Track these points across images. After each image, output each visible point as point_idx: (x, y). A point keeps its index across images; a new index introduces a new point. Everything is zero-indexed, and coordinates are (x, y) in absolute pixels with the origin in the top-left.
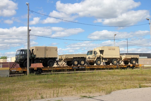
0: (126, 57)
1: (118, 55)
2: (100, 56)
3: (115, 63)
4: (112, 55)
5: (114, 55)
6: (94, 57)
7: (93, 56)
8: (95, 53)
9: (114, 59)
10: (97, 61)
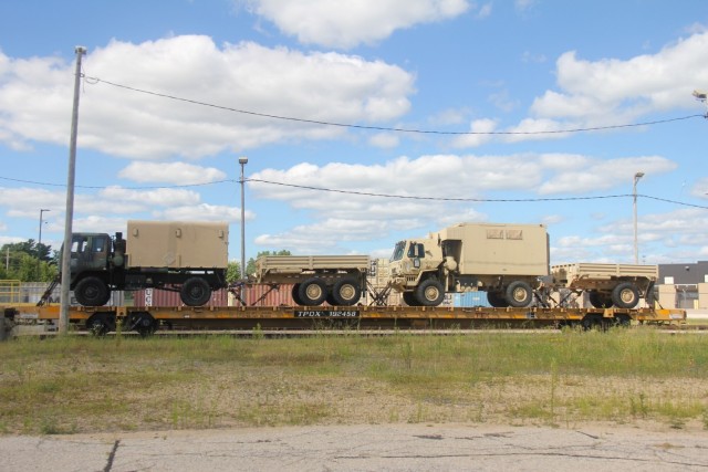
0: (582, 274)
1: (541, 264)
2: (441, 266)
3: (522, 297)
4: (505, 264)
5: (513, 264)
6: (409, 269)
7: (405, 263)
8: (416, 253)
9: (517, 283)
10: (421, 287)
